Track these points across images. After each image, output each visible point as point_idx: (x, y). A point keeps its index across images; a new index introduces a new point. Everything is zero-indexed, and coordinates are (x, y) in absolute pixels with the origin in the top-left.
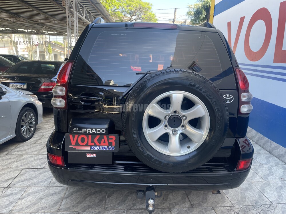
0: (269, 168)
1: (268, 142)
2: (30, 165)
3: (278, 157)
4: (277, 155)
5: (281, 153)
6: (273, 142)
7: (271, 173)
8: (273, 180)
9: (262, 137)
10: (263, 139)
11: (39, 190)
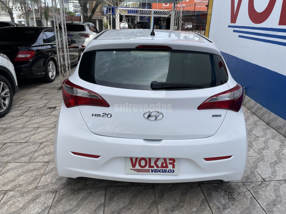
0: (265, 141)
1: (267, 113)
2: (13, 139)
3: (276, 128)
4: (275, 126)
5: (279, 125)
6: (272, 113)
7: (267, 147)
8: (268, 154)
9: (260, 108)
10: (262, 110)
11: (18, 166)
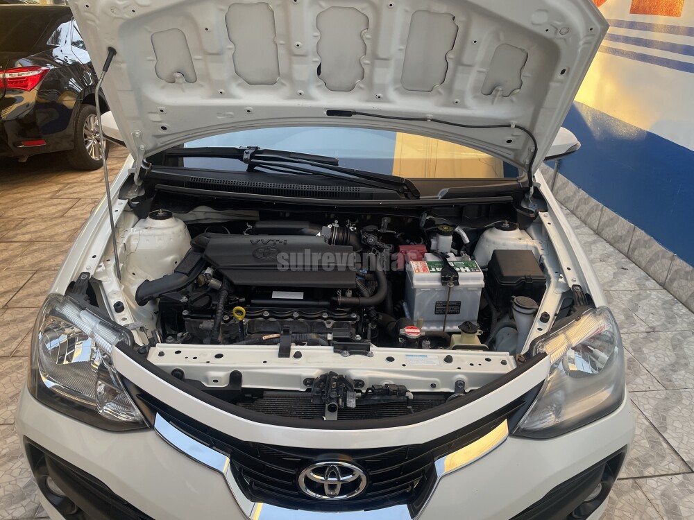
1: (597, 210)
3: (612, 241)
4: (611, 237)
5: (619, 234)
6: (607, 210)
9: (585, 199)
10: (588, 204)
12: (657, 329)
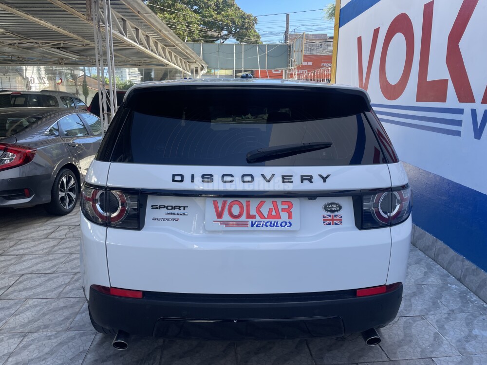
2: (34, 268)
11: (43, 303)
12: (455, 312)
